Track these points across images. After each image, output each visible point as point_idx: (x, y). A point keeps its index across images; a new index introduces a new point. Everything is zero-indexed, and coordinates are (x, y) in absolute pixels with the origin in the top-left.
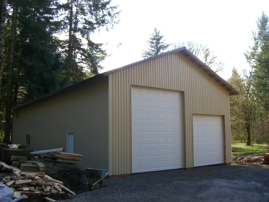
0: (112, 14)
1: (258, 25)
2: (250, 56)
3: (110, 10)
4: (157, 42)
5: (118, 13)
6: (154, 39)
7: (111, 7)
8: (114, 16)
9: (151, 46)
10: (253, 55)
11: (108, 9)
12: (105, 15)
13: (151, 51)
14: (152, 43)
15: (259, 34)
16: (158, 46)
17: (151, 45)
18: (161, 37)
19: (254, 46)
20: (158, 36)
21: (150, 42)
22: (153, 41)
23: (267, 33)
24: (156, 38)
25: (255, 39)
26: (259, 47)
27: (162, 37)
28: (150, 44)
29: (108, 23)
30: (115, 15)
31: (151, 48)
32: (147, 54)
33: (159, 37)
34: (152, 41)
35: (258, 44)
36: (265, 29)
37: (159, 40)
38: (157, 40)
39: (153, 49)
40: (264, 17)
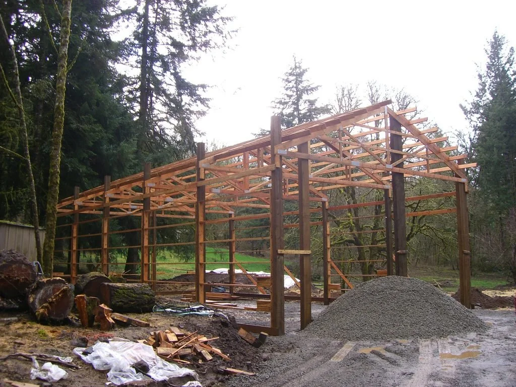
0: (225, 32)
1: (486, 51)
2: (471, 109)
3: (220, 22)
4: (297, 79)
5: (237, 31)
6: (291, 74)
7: (222, 18)
8: (228, 36)
9: (285, 87)
10: (476, 106)
11: (215, 20)
12: (210, 32)
13: (286, 97)
14: (288, 81)
15: (489, 68)
16: (299, 86)
17: (286, 85)
18: (304, 71)
19: (478, 91)
20: (300, 68)
21: (283, 80)
22: (290, 77)
23: (503, 65)
24: (294, 71)
25: (480, 77)
26: (487, 91)
27: (306, 71)
28: (284, 84)
29: (216, 46)
30: (230, 33)
31: (285, 92)
32: (277, 103)
33: (301, 70)
34: (288, 78)
35: (486, 85)
36: (499, 58)
37: (300, 75)
38: (296, 75)
39: (290, 93)
40: (497, 36)
